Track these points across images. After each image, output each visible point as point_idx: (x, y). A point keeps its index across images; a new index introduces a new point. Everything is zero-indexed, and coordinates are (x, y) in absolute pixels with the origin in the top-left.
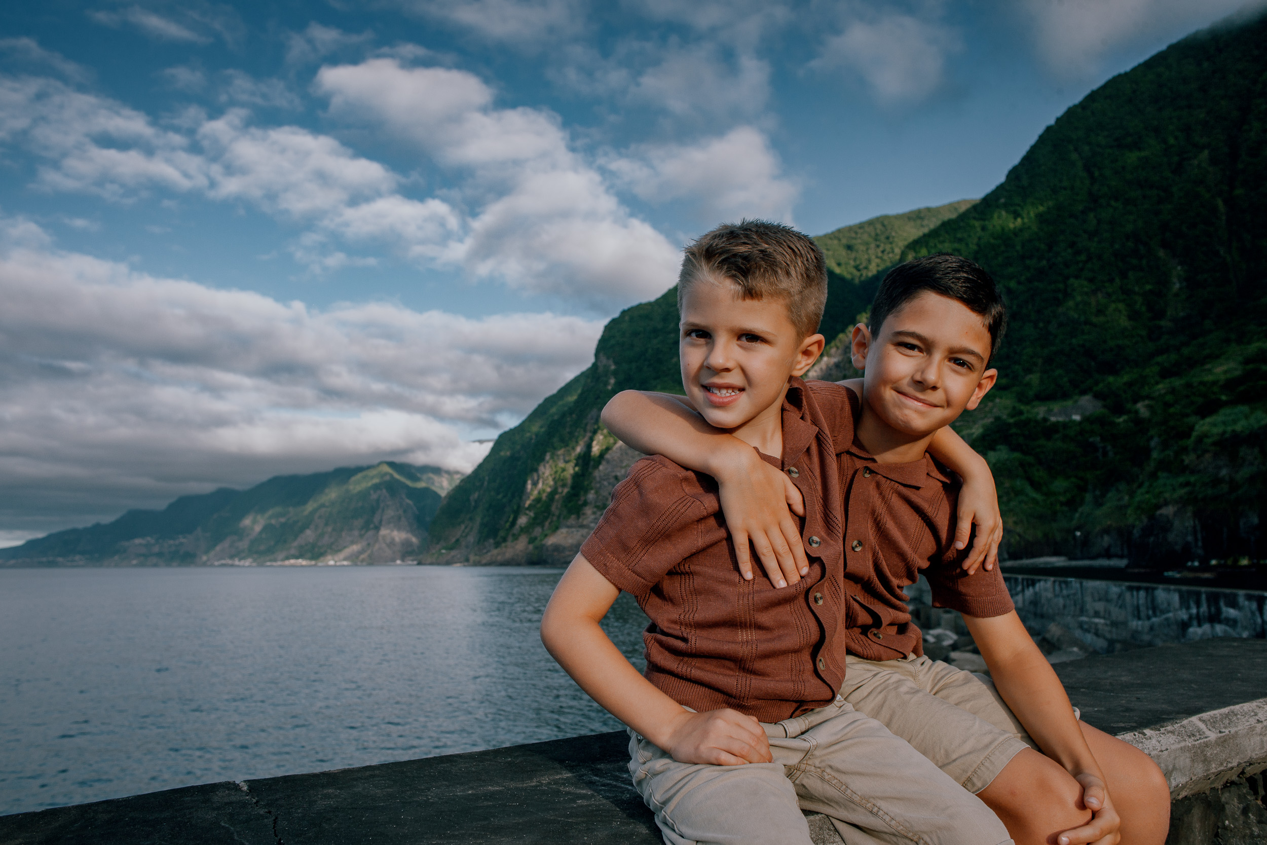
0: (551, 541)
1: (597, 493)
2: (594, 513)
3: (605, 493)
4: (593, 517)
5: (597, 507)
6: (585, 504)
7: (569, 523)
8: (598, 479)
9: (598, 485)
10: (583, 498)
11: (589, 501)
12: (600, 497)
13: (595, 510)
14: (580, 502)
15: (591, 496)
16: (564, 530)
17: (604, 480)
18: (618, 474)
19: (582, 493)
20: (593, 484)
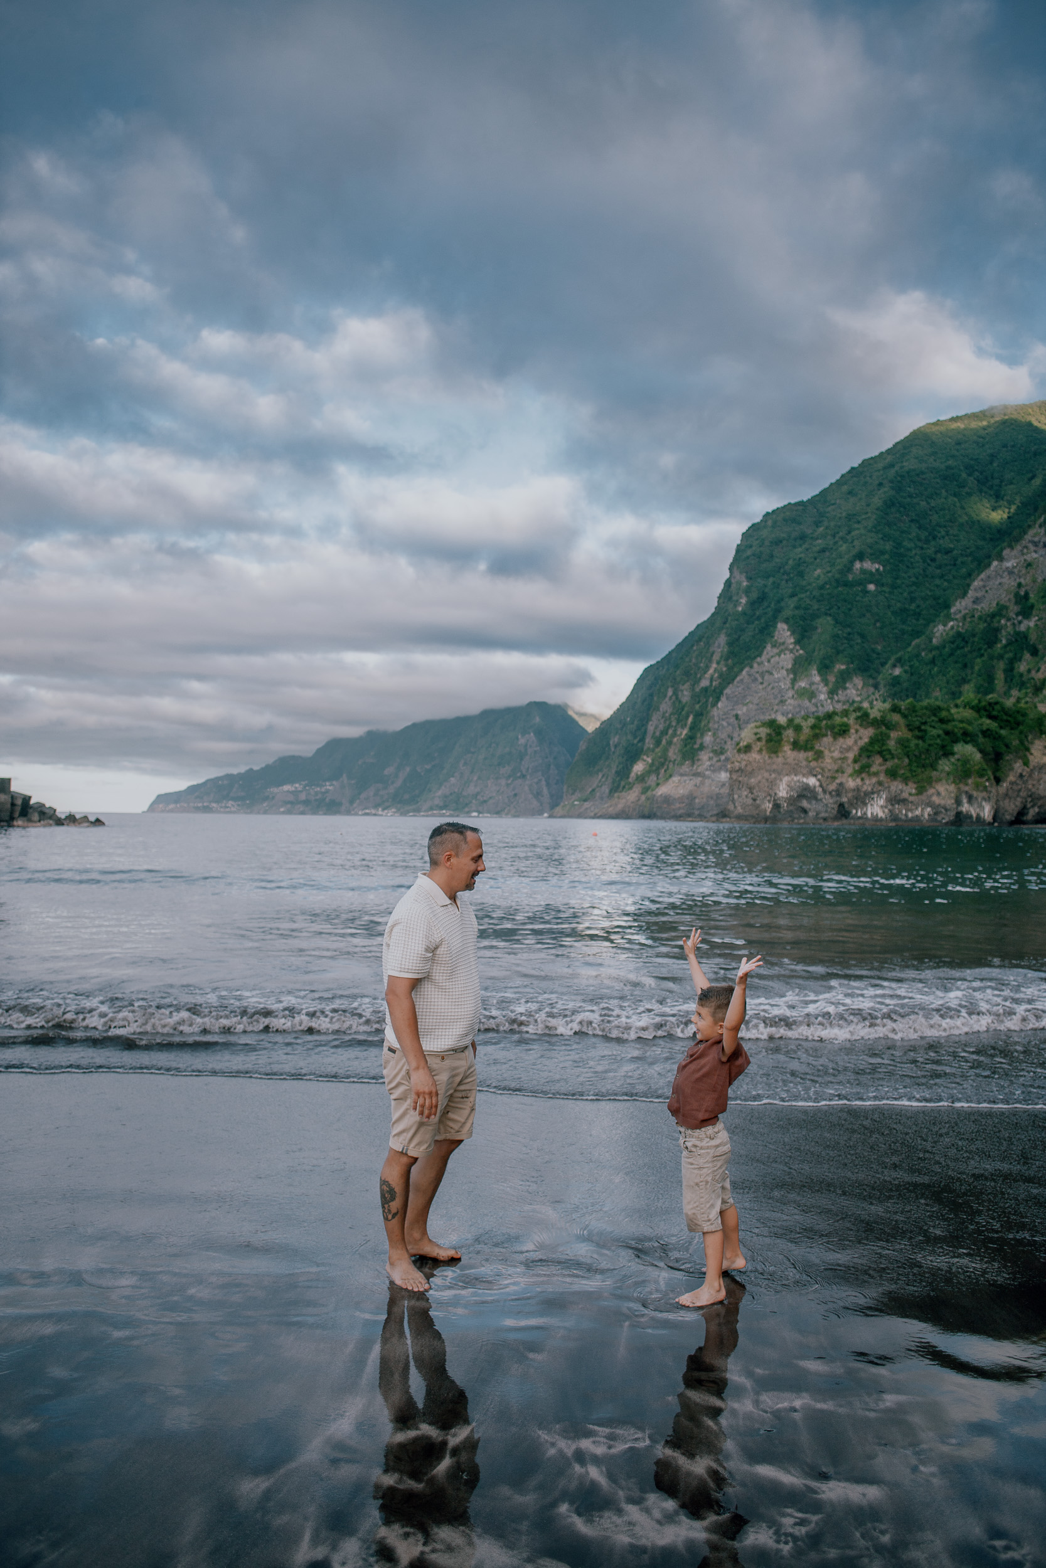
0: (662, 790)
1: (714, 735)
2: (710, 759)
3: (723, 735)
4: (708, 763)
5: (715, 752)
6: (702, 747)
7: (681, 771)
8: (716, 719)
9: (716, 726)
10: (699, 741)
11: (705, 745)
12: (718, 740)
13: (711, 755)
14: (696, 746)
15: (708, 739)
16: (676, 779)
17: (723, 720)
18: (739, 712)
19: (699, 735)
20: (711, 725)
